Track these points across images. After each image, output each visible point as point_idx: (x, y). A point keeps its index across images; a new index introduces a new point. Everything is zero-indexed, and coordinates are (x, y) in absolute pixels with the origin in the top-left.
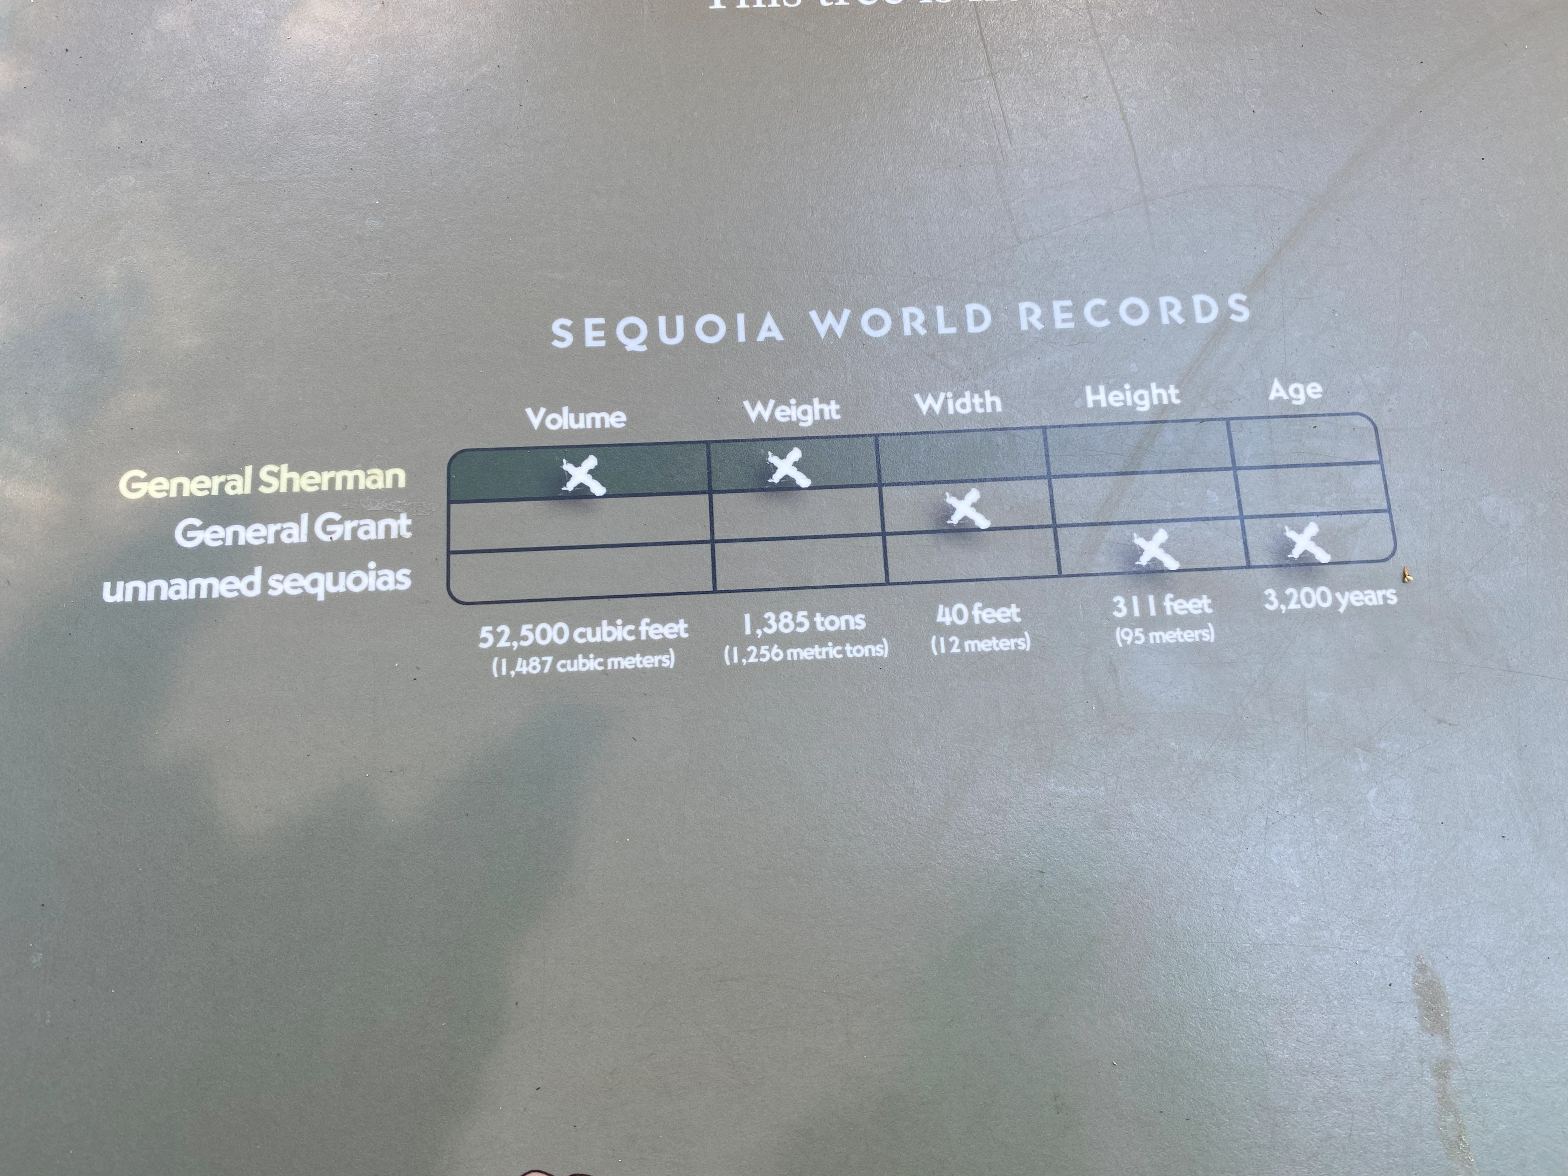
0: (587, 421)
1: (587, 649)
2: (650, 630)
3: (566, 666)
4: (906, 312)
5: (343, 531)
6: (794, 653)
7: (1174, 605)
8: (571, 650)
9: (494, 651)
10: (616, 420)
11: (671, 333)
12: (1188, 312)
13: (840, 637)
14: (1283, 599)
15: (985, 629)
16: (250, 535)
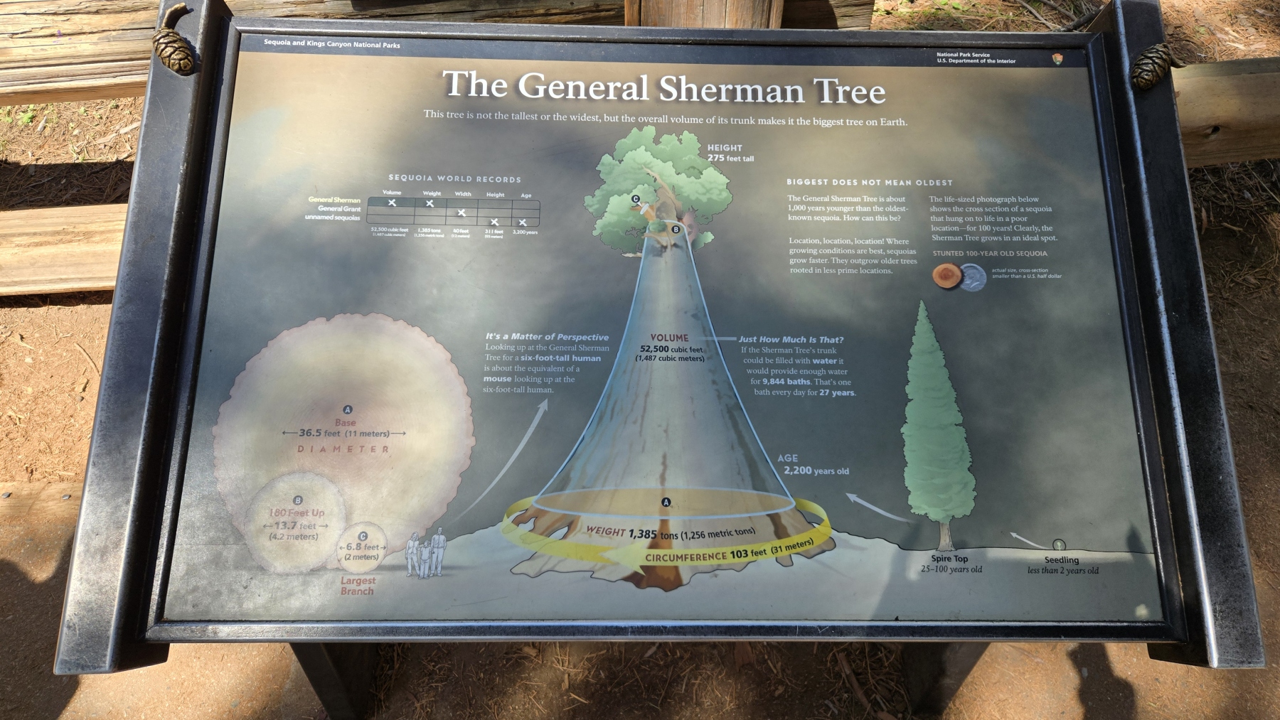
0: (394, 193)
1: (390, 232)
2: (402, 230)
3: (386, 235)
4: (456, 177)
5: (349, 210)
6: (427, 235)
7: (496, 232)
8: (387, 232)
9: (374, 231)
10: (399, 193)
11: (411, 178)
12: (509, 180)
13: (435, 233)
14: (517, 232)
15: (461, 234)
16: (332, 209)
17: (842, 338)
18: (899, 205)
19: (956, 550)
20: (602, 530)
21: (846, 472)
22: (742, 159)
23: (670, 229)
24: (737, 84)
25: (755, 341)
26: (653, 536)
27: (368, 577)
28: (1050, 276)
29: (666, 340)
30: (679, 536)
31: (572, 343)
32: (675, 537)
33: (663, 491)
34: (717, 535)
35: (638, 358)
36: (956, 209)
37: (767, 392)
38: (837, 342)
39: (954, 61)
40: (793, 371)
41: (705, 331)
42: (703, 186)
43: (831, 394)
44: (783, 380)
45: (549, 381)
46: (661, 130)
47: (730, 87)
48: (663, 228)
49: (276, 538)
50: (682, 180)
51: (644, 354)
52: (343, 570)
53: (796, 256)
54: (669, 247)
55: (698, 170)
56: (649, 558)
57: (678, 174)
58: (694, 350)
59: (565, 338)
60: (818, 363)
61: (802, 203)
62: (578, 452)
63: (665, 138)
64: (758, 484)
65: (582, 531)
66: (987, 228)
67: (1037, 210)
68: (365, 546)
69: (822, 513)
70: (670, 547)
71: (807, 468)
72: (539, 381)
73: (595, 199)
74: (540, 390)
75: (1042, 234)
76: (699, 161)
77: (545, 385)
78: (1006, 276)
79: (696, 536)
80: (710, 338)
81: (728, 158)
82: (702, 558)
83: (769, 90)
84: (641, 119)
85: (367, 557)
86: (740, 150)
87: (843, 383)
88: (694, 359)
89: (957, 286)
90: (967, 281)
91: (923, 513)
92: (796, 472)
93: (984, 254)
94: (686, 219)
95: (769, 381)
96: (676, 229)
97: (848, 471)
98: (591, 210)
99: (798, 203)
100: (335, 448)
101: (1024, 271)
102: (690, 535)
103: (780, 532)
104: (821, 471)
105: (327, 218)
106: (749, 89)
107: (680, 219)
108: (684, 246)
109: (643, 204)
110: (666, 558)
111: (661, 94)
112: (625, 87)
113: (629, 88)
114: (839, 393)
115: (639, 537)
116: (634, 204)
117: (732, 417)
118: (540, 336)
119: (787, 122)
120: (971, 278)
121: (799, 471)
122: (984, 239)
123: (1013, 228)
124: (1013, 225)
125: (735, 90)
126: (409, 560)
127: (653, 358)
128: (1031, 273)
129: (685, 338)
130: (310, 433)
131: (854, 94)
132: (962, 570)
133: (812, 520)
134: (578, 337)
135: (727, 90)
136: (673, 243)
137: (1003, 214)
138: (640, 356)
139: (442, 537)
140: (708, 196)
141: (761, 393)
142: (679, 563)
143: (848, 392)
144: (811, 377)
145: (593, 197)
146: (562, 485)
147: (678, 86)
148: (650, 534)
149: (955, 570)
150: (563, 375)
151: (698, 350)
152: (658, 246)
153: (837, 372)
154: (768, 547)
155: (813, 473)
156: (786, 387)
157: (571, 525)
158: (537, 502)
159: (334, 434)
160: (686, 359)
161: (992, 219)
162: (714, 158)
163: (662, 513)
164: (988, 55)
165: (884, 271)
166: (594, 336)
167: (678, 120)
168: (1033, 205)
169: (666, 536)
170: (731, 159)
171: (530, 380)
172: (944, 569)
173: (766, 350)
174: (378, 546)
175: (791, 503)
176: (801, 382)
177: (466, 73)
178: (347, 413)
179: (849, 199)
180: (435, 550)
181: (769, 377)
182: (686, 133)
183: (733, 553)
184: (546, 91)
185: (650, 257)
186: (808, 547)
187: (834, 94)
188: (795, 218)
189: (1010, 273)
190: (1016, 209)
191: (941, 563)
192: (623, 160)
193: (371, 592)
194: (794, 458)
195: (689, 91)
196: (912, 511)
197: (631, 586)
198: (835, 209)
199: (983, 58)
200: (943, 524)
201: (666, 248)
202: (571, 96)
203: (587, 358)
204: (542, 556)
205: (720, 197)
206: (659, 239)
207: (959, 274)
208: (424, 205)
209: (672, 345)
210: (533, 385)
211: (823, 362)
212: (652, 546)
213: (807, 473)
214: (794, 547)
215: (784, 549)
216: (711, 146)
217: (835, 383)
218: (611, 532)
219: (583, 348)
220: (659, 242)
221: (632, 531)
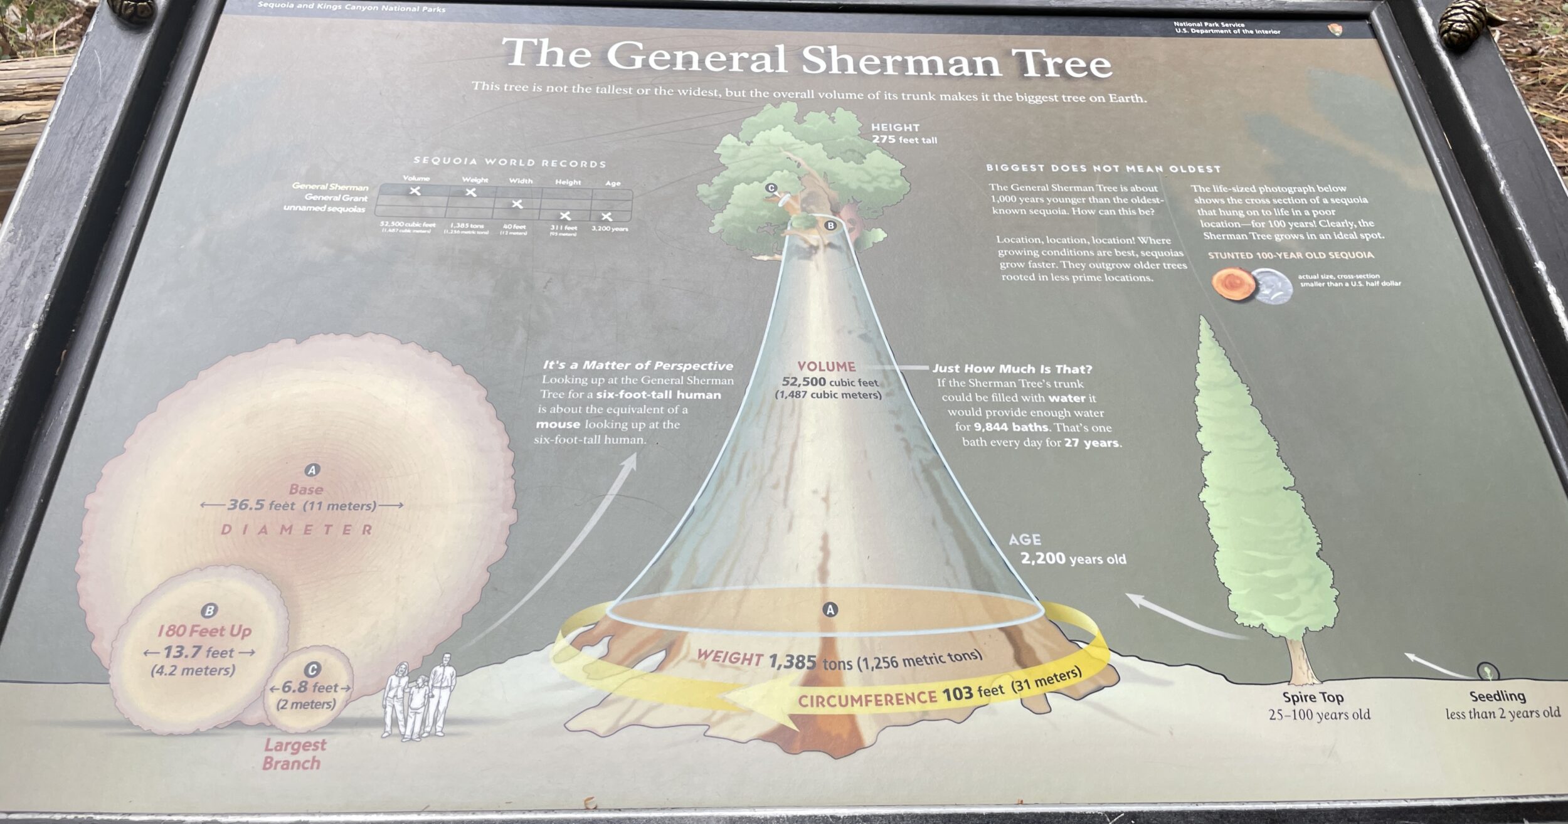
0: (419, 179)
1: (408, 228)
2: (425, 225)
3: (402, 231)
4: (512, 160)
5: (350, 199)
6: (463, 232)
7: (567, 228)
8: (404, 228)
9: (384, 227)
10: (427, 179)
11: (447, 161)
13: (476, 230)
14: (597, 228)
15: (515, 230)
16: (324, 198)
17: (1091, 368)
18: (1149, 195)
19: (1322, 682)
20: (722, 655)
21: (1123, 560)
22: (920, 141)
23: (822, 225)
24: (908, 55)
25: (957, 371)
26: (810, 664)
27: (313, 739)
28: (1384, 284)
29: (820, 370)
30: (854, 664)
31: (676, 374)
32: (847, 666)
33: (825, 591)
34: (917, 662)
35: (779, 395)
36: (1231, 200)
37: (983, 442)
38: (1083, 372)
39: (1198, 31)
40: (1020, 413)
41: (880, 357)
42: (868, 173)
43: (1082, 445)
44: (1005, 424)
45: (640, 426)
46: (804, 107)
47: (899, 58)
48: (812, 224)
49: (161, 673)
50: (837, 165)
51: (788, 389)
52: (272, 726)
53: (1008, 258)
54: (822, 247)
55: (859, 153)
56: (805, 701)
57: (831, 158)
58: (865, 384)
59: (666, 366)
60: (1057, 400)
61: (1010, 193)
62: (683, 533)
63: (811, 116)
64: (981, 579)
65: (690, 658)
66: (1280, 224)
67: (1346, 202)
68: (315, 686)
69: (1090, 625)
70: (839, 683)
71: (1058, 554)
72: (624, 427)
73: (712, 189)
74: (625, 440)
75: (1360, 230)
76: (861, 142)
77: (632, 434)
78: (1320, 285)
79: (882, 664)
80: (888, 367)
81: (901, 139)
82: (894, 701)
83: (952, 61)
84: (777, 95)
85: (315, 705)
86: (917, 130)
87: (1100, 429)
88: (865, 396)
89: (1252, 297)
90: (1265, 291)
91: (1256, 624)
92: (1040, 561)
93: (1283, 256)
94: (845, 212)
95: (984, 426)
96: (831, 225)
97: (1124, 558)
98: (706, 201)
99: (1004, 193)
100: (283, 527)
101: (1346, 277)
102: (873, 663)
103: (1023, 657)
104: (1080, 560)
105: (315, 209)
106: (925, 61)
107: (835, 212)
108: (845, 248)
109: (783, 194)
110: (833, 701)
111: (804, 67)
112: (754, 58)
113: (761, 58)
114: (1095, 443)
115: (786, 667)
116: (770, 194)
117: (929, 478)
118: (627, 365)
119: (980, 98)
120: (1269, 287)
121: (1045, 559)
122: (1278, 238)
123: (1317, 224)
124: (1317, 220)
125: (905, 62)
126: (389, 710)
127: (802, 394)
128: (1357, 280)
129: (850, 367)
130: (246, 505)
131: (1068, 67)
132: (1337, 716)
133: (1076, 639)
134: (686, 365)
135: (895, 62)
136: (827, 242)
137: (1301, 207)
138: (783, 392)
139: (450, 670)
140: (875, 184)
141: (973, 443)
142: (856, 710)
143: (1109, 442)
144: (1050, 421)
145: (709, 186)
146: (657, 583)
147: (827, 56)
148: (806, 661)
149: (1324, 716)
150: (662, 419)
151: (871, 383)
152: (806, 246)
153: (1088, 414)
154: (1005, 681)
155: (1068, 562)
156: (1010, 434)
157: (671, 646)
158: (615, 610)
159: (285, 507)
160: (854, 396)
161: (1286, 213)
162: (881, 139)
163: (824, 627)
164: (1243, 25)
165: (1140, 278)
166: (711, 364)
167: (829, 96)
168: (1340, 195)
169: (833, 666)
170: (905, 141)
171: (610, 425)
172: (1307, 715)
173: (975, 383)
174: (336, 686)
175: (1037, 610)
176: (1035, 427)
177: (535, 41)
178: (312, 475)
179: (1078, 188)
180: (436, 692)
181: (983, 422)
182: (839, 110)
183: (947, 691)
184: (645, 63)
185: (795, 259)
186: (1072, 681)
187: (1042, 67)
188: (1002, 211)
189: (1326, 281)
190: (1317, 200)
191: (1300, 705)
192: (752, 142)
193: (316, 764)
194: (1035, 540)
195: (843, 64)
196: (1239, 621)
197: (773, 749)
198: (1059, 200)
199: (1236, 28)
200: (1291, 641)
201: (816, 248)
202: (679, 66)
203: (699, 395)
204: (620, 699)
205: (892, 186)
206: (806, 236)
207: (1252, 282)
208: (462, 194)
209: (830, 376)
210: (615, 433)
211: (1064, 399)
212: (808, 682)
213: (1059, 561)
214: (1049, 680)
215: (1032, 684)
216: (876, 126)
217: (1086, 429)
218: (738, 659)
219: (694, 381)
220: (806, 241)
221: (774, 657)
